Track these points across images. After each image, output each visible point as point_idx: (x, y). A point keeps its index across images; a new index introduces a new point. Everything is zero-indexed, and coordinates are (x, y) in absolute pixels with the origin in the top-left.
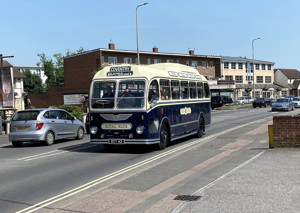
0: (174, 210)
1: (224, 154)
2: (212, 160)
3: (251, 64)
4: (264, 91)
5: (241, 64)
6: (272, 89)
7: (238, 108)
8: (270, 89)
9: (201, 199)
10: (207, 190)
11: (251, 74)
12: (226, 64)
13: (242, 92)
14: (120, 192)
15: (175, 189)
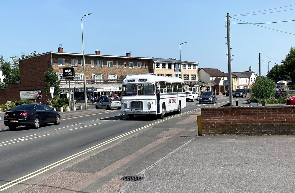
0: (122, 189)
1: (160, 141)
2: (150, 146)
3: (179, 64)
4: (190, 87)
5: (170, 65)
8: (196, 85)
9: (144, 179)
10: (148, 171)
11: (179, 73)
12: (158, 65)
14: (74, 174)
15: (121, 171)
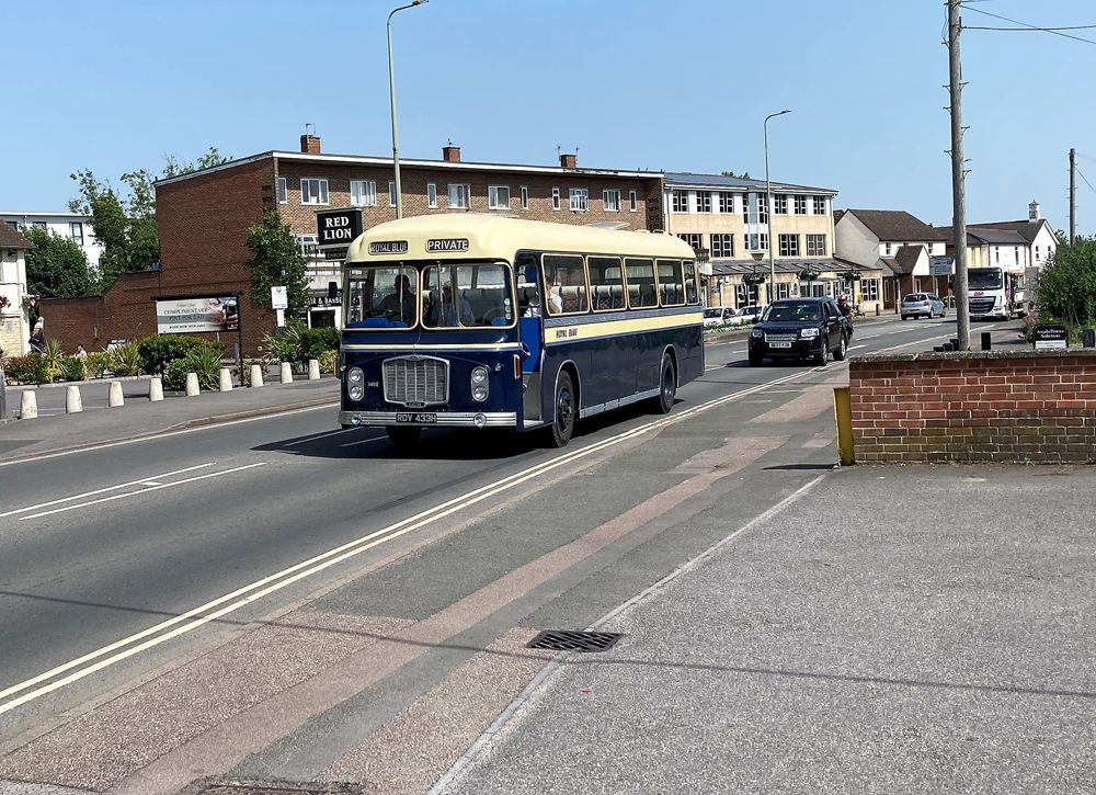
0: (531, 686)
1: (688, 488)
2: (652, 506)
3: (760, 195)
4: (805, 284)
5: (726, 197)
6: (831, 275)
7: (722, 338)
8: (824, 275)
9: (623, 642)
10: (640, 611)
11: (763, 229)
12: (681, 196)
13: (733, 287)
15: (531, 609)
